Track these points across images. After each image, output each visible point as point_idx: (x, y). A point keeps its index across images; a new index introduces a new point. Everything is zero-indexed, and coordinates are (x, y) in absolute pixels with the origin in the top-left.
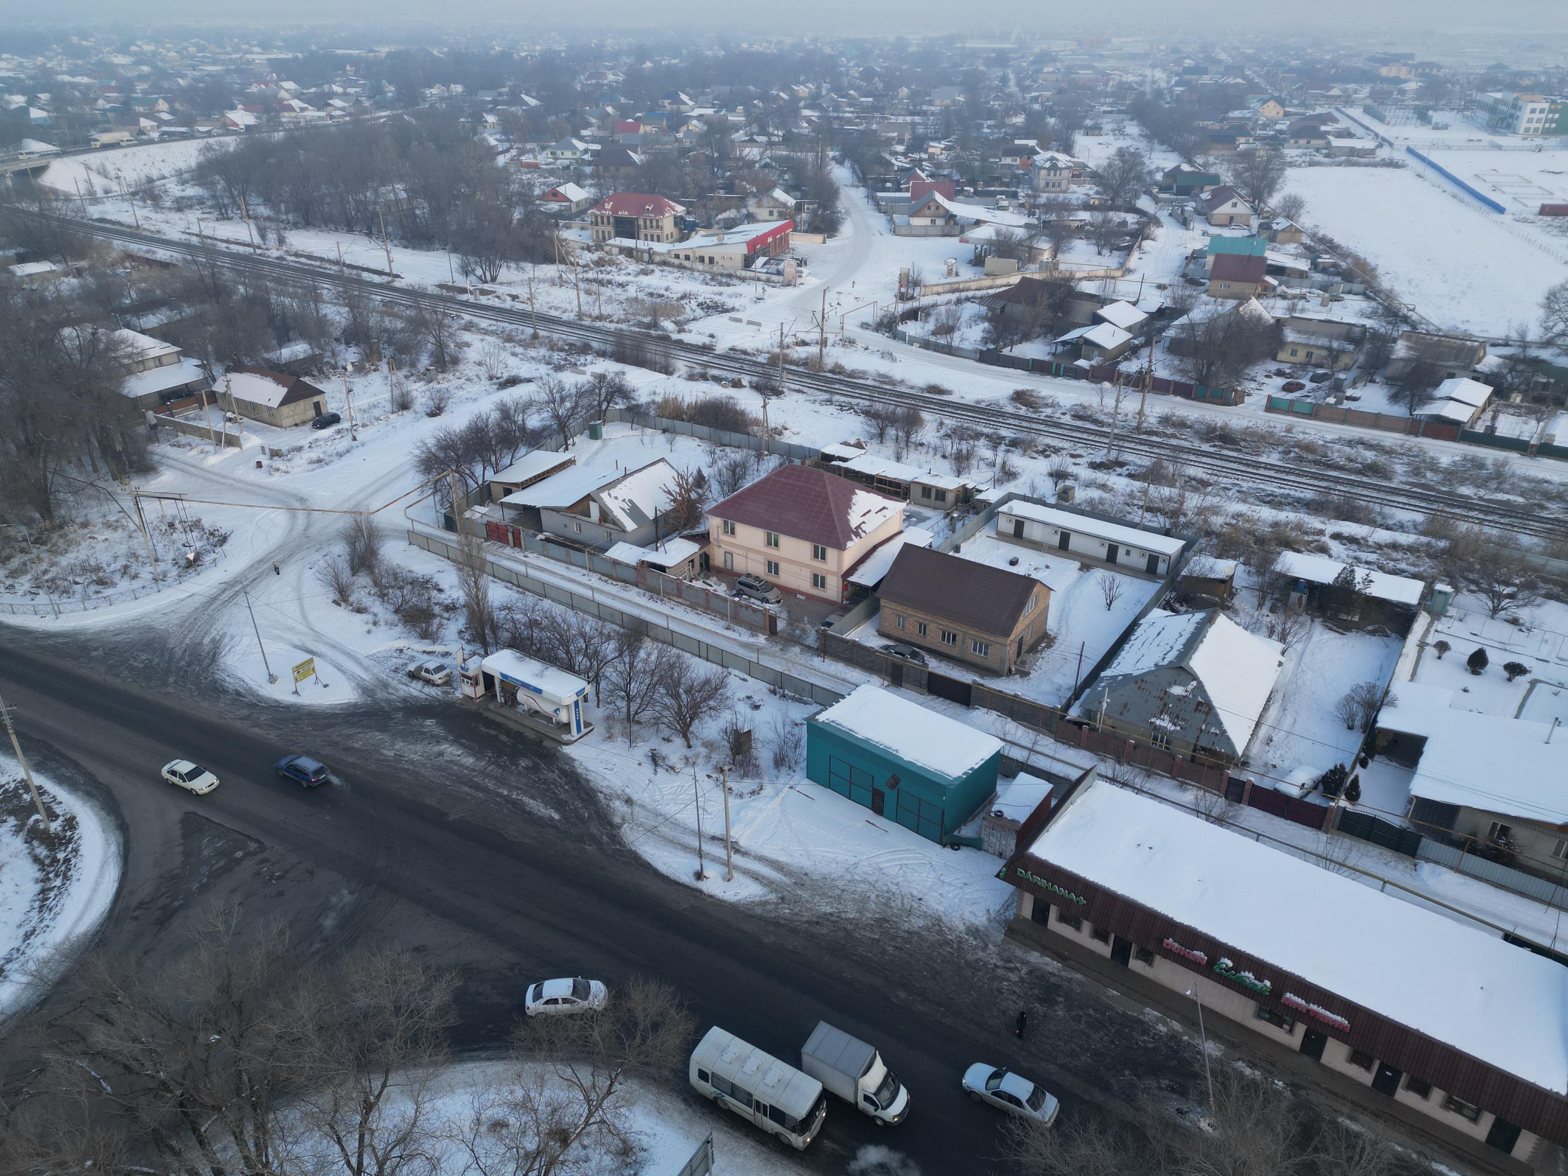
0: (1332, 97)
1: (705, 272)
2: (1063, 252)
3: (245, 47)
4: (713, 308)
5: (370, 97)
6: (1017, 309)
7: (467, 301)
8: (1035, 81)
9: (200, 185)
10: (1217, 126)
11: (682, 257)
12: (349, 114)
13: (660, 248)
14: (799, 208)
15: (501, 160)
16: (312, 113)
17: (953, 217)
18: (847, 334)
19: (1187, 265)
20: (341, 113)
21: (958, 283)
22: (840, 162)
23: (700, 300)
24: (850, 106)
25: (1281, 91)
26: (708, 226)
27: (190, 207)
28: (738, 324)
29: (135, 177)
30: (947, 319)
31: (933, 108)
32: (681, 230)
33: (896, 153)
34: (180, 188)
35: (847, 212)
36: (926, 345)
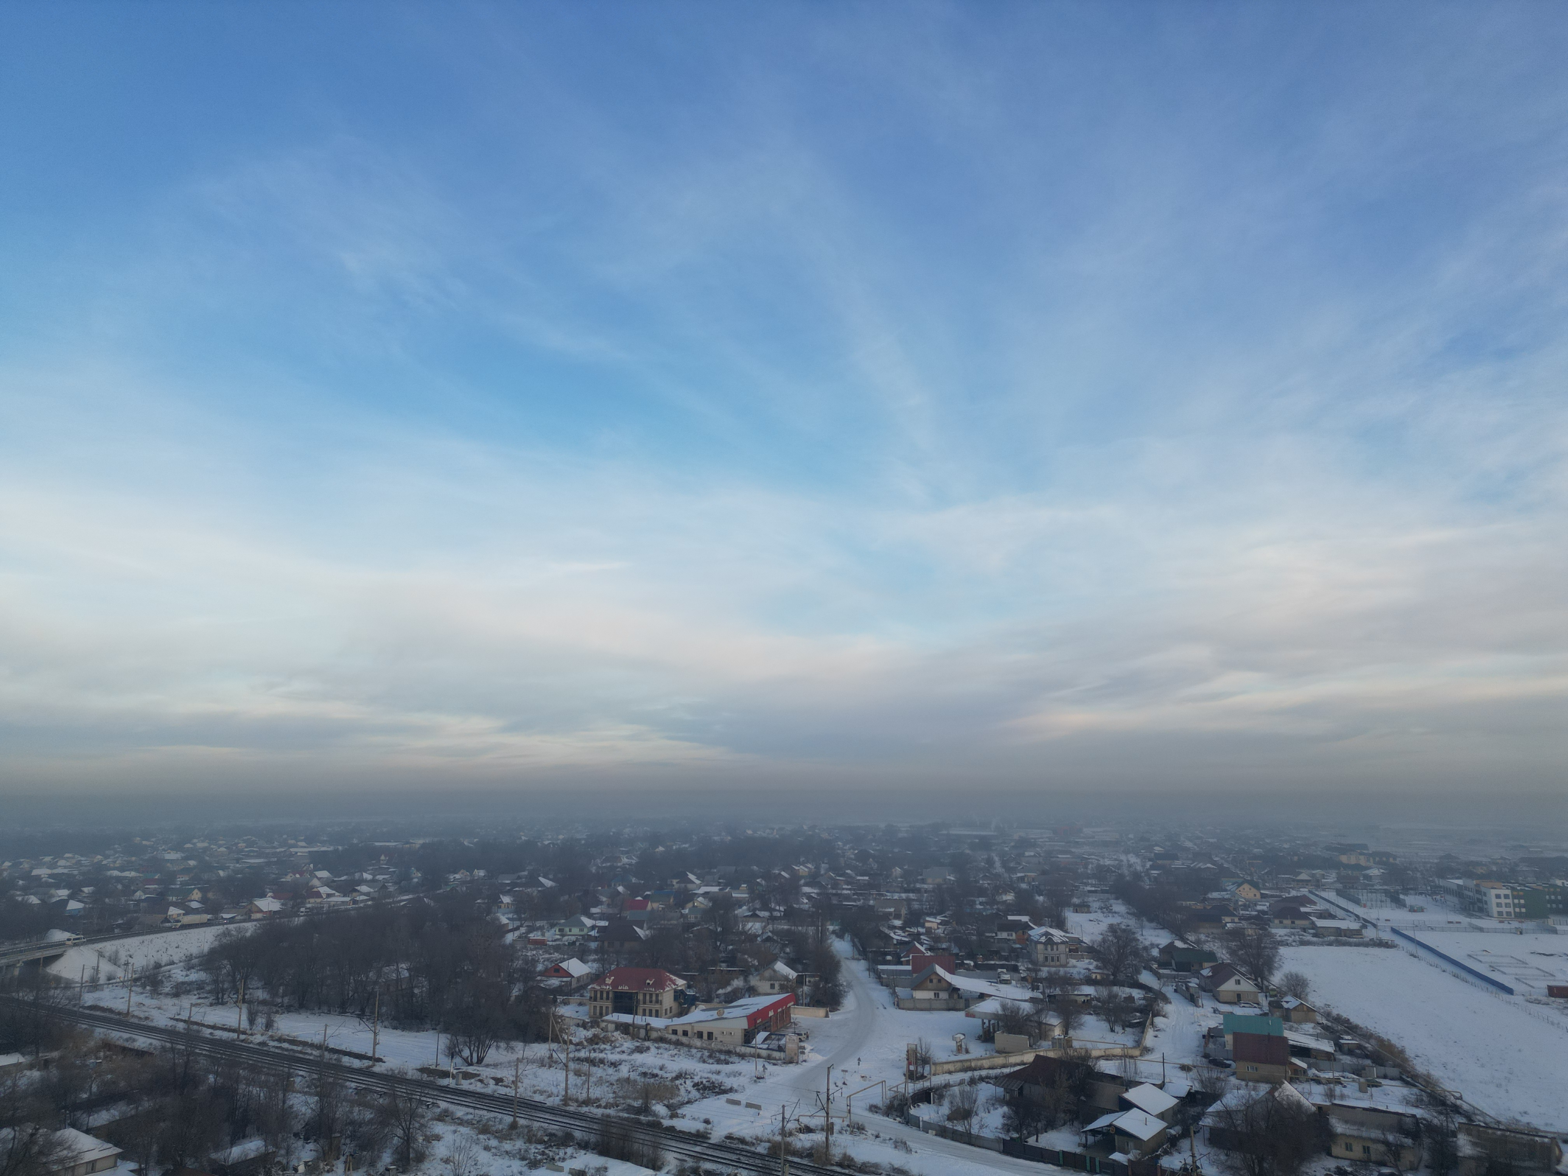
0: (1302, 881)
1: (702, 1048)
2: (1074, 1028)
3: (293, 842)
4: (709, 1088)
5: (395, 883)
6: (1036, 1091)
7: (447, 1087)
8: (1019, 864)
9: (204, 970)
10: (1200, 906)
11: (680, 1032)
12: (372, 899)
13: (657, 1023)
14: (800, 981)
15: (510, 938)
16: (338, 899)
17: (956, 990)
18: (855, 1119)
19: (1206, 1044)
20: (366, 898)
21: (970, 1060)
22: (840, 935)
23: (697, 1079)
24: (848, 883)
25: (1251, 874)
26: (708, 1000)
27: (188, 992)
28: (736, 1107)
29: (144, 963)
30: (963, 1102)
31: (926, 886)
32: (680, 1004)
33: (894, 927)
34: (184, 973)
35: (849, 985)
36: (943, 1132)
